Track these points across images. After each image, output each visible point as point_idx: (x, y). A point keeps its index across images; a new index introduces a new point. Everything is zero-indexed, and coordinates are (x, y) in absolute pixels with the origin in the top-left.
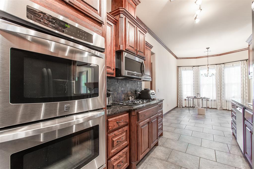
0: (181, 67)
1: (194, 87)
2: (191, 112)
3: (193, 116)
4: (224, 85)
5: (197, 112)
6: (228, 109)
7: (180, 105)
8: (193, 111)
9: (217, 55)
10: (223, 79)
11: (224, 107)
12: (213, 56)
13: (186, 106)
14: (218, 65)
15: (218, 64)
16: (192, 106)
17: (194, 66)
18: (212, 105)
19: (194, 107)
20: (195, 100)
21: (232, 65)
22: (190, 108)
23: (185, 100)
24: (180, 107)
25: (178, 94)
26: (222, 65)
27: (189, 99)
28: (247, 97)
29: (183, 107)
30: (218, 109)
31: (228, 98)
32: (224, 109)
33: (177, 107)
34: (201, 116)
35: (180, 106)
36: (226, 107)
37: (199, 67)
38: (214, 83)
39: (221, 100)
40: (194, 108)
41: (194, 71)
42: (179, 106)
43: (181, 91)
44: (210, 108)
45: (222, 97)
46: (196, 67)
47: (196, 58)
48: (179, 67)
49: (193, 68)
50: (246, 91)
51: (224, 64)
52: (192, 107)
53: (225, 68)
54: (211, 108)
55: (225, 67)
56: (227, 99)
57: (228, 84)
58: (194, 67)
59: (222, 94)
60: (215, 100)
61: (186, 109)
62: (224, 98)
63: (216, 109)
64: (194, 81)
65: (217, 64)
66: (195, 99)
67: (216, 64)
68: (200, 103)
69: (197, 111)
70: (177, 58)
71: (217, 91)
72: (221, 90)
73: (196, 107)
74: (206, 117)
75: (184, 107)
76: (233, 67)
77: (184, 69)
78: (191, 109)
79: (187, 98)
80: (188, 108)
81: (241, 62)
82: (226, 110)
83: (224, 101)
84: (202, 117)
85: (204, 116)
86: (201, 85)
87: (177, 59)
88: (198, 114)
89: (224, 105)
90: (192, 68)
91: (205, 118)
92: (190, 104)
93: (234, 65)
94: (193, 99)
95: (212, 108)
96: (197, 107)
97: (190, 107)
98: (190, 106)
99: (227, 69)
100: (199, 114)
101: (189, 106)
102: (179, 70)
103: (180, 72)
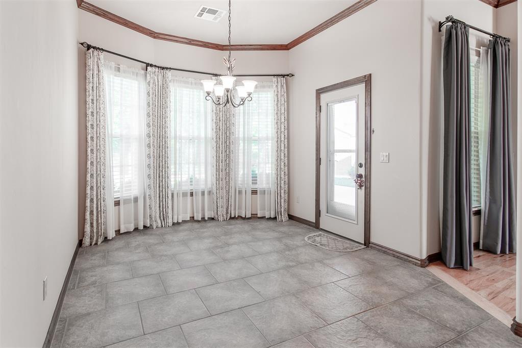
0: (102, 55)
1: (149, 145)
6: (244, 216)
9: (217, 47)
11: (235, 209)
13: (118, 233)
16: (140, 226)
17: (151, 65)
18: (203, 209)
25: (86, 181)
29: (107, 240)
30: (221, 219)
32: (233, 216)
33: (80, 244)
35: (91, 238)
36: (240, 208)
37: (169, 74)
40: (149, 231)
41: (149, 84)
43: (100, 163)
44: (198, 221)
46: (157, 70)
47: (157, 36)
48: (89, 47)
49: (146, 69)
50: (284, 170)
52: (144, 228)
56: (241, 186)
57: (244, 140)
58: (149, 69)
60: (212, 193)
63: (214, 219)
64: (148, 125)
73: (155, 227)
75: (111, 239)
82: (240, 217)
83: (233, 192)
87: (80, 6)
89: (233, 203)
90: (143, 72)
95: (203, 220)
96: (160, 225)
97: (137, 230)
102: (90, 62)
103: (96, 72)
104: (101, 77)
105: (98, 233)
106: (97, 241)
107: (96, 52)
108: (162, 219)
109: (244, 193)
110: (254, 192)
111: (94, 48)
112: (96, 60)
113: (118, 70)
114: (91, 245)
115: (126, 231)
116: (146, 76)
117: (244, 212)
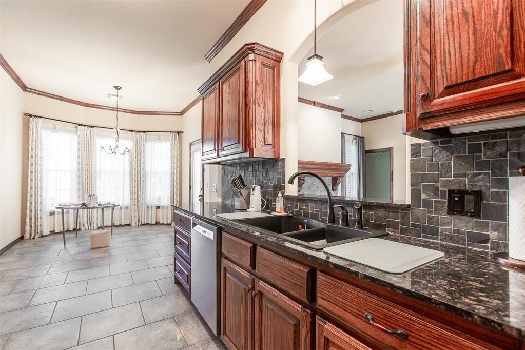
0: (40, 120)
1: (79, 177)
2: (72, 247)
3: (78, 257)
4: (145, 175)
5: (89, 243)
6: (150, 223)
7: (31, 230)
8: (78, 243)
9: (134, 112)
10: (144, 163)
11: (144, 219)
12: (126, 111)
13: (53, 233)
14: (134, 133)
15: (135, 131)
16: (71, 229)
17: (81, 125)
18: (121, 219)
19: (79, 229)
20: (81, 212)
21: (157, 137)
22: (67, 235)
23: (52, 214)
24: (34, 238)
25: (27, 199)
26: (142, 133)
27: (65, 210)
28: (178, 198)
29: (42, 236)
30: (134, 224)
31: (150, 200)
32: (143, 223)
33: (22, 238)
34: (99, 254)
35: (31, 235)
36: (148, 218)
37: (95, 130)
38: (127, 169)
39: (138, 207)
40: (78, 232)
41: (79, 137)
42: (27, 236)
43: (38, 188)
44: (116, 226)
45: (140, 198)
46: (86, 128)
47: (88, 105)
48: (31, 116)
49: (77, 128)
50: (177, 193)
51: (144, 132)
52: (74, 230)
53: (146, 142)
54: (118, 225)
55: (146, 140)
56: (149, 203)
57: (151, 173)
58: (79, 127)
59: (140, 193)
60: (127, 208)
61: (54, 240)
62: (143, 201)
63: (129, 225)
64: (79, 164)
65: (132, 131)
66: (81, 210)
67: (131, 129)
68: (95, 217)
69: (90, 239)
70: (24, 88)
71: (132, 187)
72: (139, 184)
73: (83, 229)
74: (113, 252)
75: (46, 236)
76: (160, 142)
77: (50, 125)
78: (70, 238)
79: (57, 208)
80: (61, 236)
81: (171, 134)
82: (147, 224)
83: (143, 207)
84: (102, 255)
85: (106, 251)
86: (98, 174)
87: (24, 90)
88: (90, 247)
89: (143, 215)
90: (75, 129)
91: (110, 255)
92: (68, 224)
93: (162, 137)
94: (78, 209)
95: (121, 225)
96: (87, 228)
97: (68, 231)
98: (68, 227)
99: (150, 143)
100: (92, 248)
101: (65, 230)
102: (31, 125)
103: (35, 132)
104: (39, 134)
105: (35, 231)
106: (35, 237)
107: (35, 119)
108: (89, 224)
109: (150, 208)
110: (158, 207)
111: (34, 116)
112: (35, 124)
113: (55, 128)
114: (30, 238)
115: (59, 231)
116: (77, 131)
117: (150, 221)
